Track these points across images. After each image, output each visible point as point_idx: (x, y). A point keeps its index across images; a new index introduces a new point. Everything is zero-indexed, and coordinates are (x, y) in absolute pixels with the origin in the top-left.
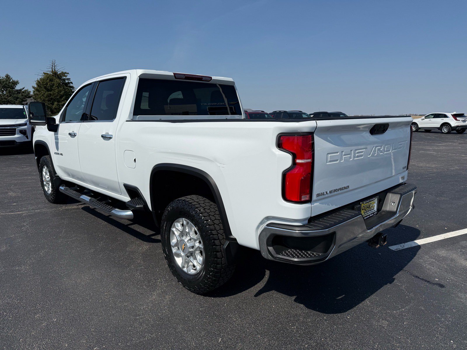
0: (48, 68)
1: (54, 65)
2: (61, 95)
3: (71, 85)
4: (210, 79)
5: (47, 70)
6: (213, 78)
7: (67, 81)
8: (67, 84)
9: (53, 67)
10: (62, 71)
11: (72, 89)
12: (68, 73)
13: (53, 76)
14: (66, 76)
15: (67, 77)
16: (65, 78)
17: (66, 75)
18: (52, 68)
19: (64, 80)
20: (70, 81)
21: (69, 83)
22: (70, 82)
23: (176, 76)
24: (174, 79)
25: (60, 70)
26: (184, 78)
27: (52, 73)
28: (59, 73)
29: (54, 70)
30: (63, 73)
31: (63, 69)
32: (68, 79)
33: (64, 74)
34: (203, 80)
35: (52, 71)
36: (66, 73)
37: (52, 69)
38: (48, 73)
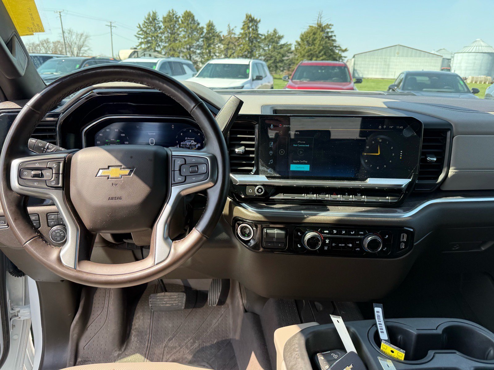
1: (320, 17)
3: (334, 38)
7: (330, 34)
8: (329, 38)
9: (319, 19)
10: (327, 23)
11: (333, 43)
12: (333, 25)
13: (318, 28)
15: (332, 30)
16: (329, 30)
17: (330, 27)
19: (328, 33)
20: (333, 34)
21: (331, 36)
27: (316, 26)
28: (323, 25)
32: (332, 32)
33: (328, 26)
35: (318, 23)
36: (330, 25)
37: (318, 21)
38: (314, 25)
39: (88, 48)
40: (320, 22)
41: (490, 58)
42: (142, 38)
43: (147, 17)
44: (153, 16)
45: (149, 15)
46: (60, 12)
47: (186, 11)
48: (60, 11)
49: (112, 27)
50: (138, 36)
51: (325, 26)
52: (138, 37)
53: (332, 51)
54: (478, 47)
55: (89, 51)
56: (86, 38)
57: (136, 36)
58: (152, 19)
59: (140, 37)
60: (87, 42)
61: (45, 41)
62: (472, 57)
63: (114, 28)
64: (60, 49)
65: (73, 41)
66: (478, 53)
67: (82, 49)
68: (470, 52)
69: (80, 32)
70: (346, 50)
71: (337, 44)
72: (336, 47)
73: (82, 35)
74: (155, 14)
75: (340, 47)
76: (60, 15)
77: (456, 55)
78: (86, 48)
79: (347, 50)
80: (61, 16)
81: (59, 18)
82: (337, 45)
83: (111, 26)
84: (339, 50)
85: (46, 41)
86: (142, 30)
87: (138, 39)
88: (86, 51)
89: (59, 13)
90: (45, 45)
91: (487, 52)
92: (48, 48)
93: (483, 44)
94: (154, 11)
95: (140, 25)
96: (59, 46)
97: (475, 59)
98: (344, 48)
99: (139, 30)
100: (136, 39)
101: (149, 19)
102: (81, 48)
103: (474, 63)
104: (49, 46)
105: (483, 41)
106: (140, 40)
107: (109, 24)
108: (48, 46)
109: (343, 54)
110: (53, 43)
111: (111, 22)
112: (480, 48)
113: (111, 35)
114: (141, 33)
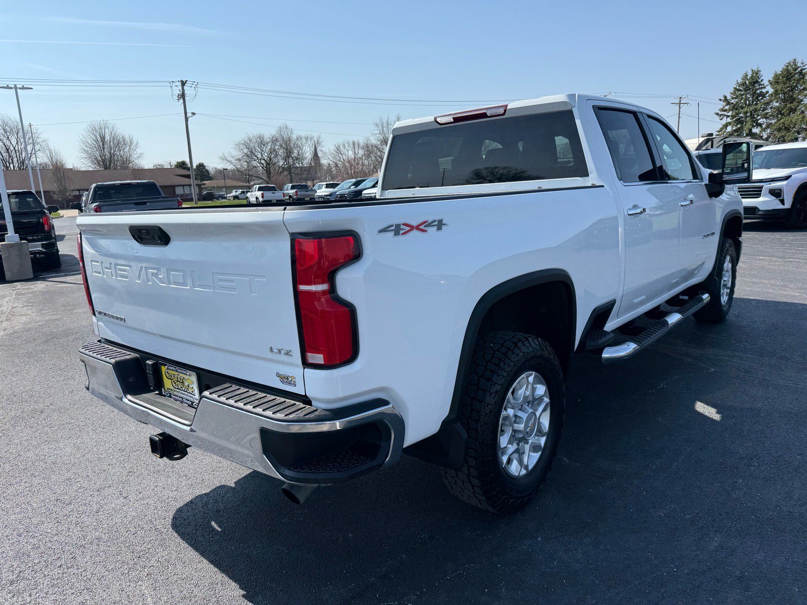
42: (728, 117)
43: (740, 81)
44: (752, 77)
45: (746, 76)
49: (681, 105)
50: (720, 113)
52: (721, 115)
57: (717, 114)
58: (751, 82)
63: (685, 105)
74: (757, 74)
86: (728, 103)
87: (722, 119)
94: (755, 69)
95: (724, 96)
99: (723, 104)
100: (717, 118)
101: (744, 84)
106: (725, 121)
107: (678, 101)
111: (682, 96)
113: (678, 117)
114: (727, 107)
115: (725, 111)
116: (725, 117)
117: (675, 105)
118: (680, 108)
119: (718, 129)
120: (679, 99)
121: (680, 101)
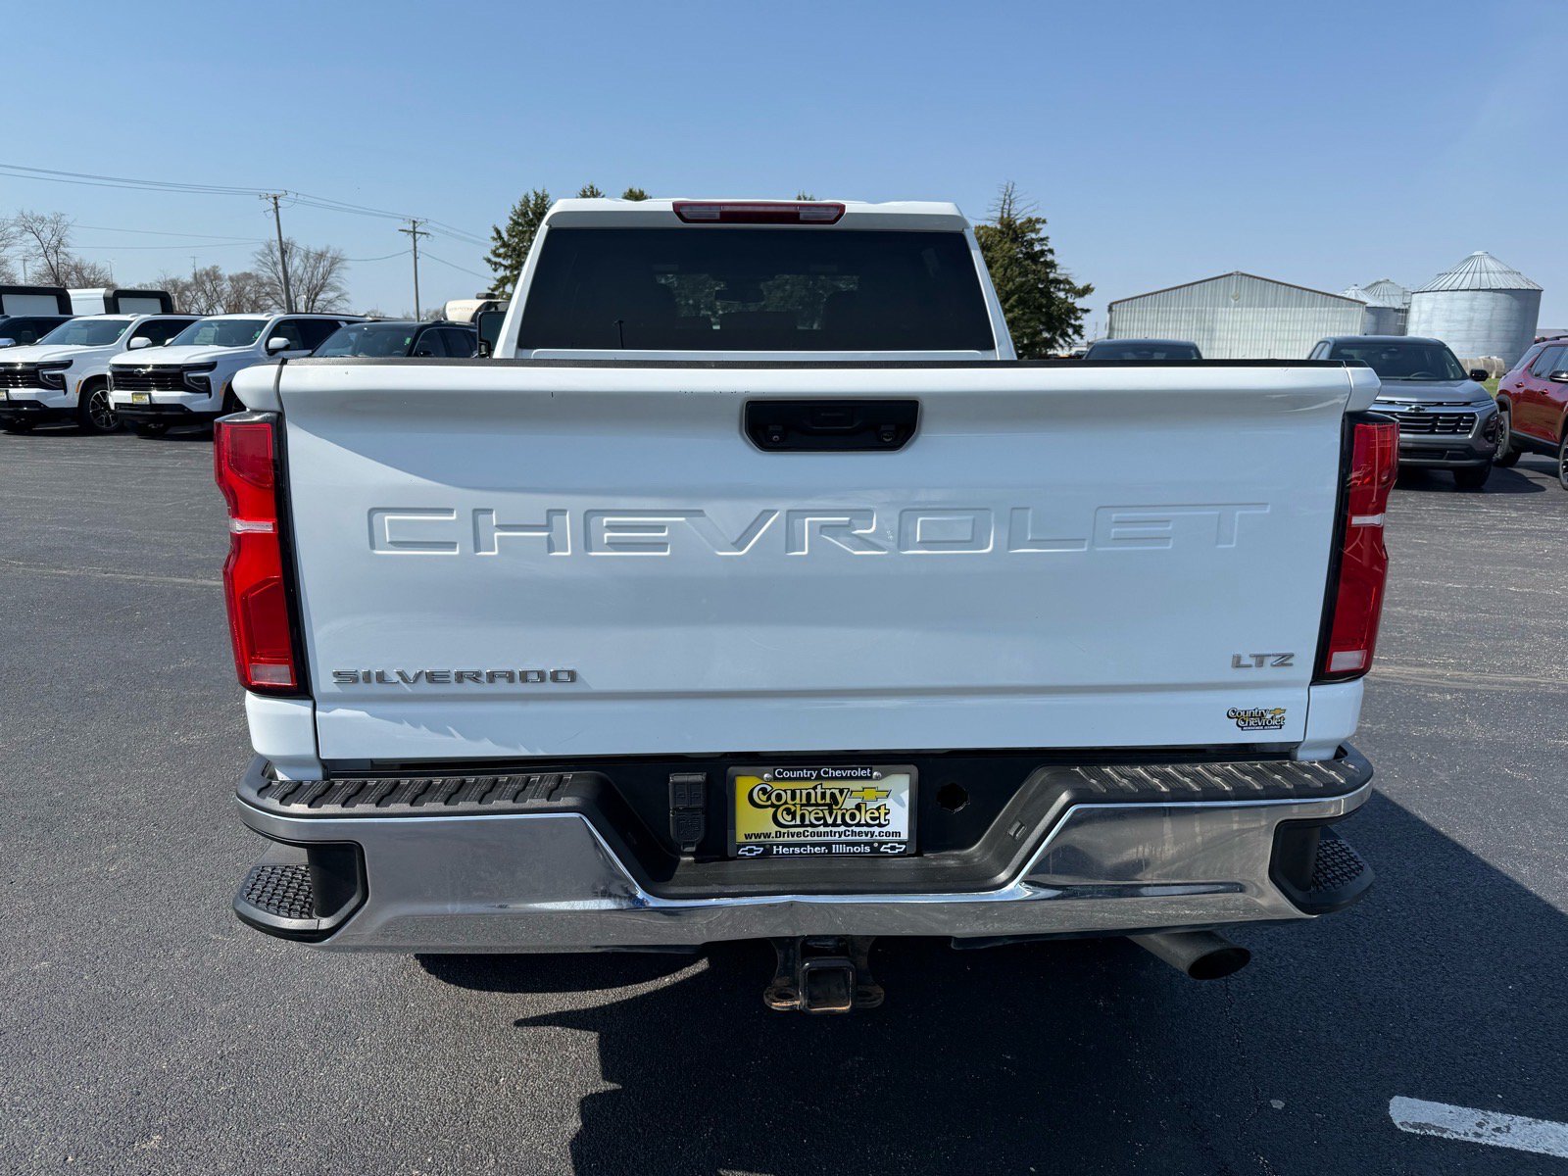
0: (991, 208)
1: (1008, 200)
2: (1007, 292)
3: (1049, 257)
4: (834, 213)
5: (987, 215)
6: (852, 207)
7: (1037, 248)
8: (1034, 257)
9: (1006, 207)
10: (1028, 215)
11: (1048, 270)
12: (1044, 222)
13: (1001, 232)
14: (1037, 231)
15: (1042, 235)
16: (1033, 236)
17: (1038, 226)
18: (1003, 208)
19: (1031, 243)
20: (1046, 245)
21: (1042, 253)
22: (1046, 248)
23: (683, 210)
24: (679, 224)
25: (1021, 214)
26: (718, 216)
27: (999, 227)
28: (1018, 222)
29: (1006, 216)
30: (1030, 221)
31: (1031, 208)
32: (1042, 240)
33: (1032, 224)
34: (801, 217)
35: (1002, 217)
36: (1038, 221)
37: (1002, 212)
38: (990, 224)
39: (336, 294)
40: (1009, 215)
41: (1515, 304)
42: (506, 267)
43: (518, 207)
44: (536, 205)
45: (527, 201)
46: (275, 198)
47: (631, 191)
48: (277, 193)
49: (417, 236)
50: (495, 260)
51: (1022, 223)
52: (496, 263)
53: (1046, 293)
54: (1477, 275)
55: (338, 302)
56: (332, 264)
57: (489, 261)
58: (534, 214)
59: (501, 265)
60: (334, 275)
61: (207, 274)
62: (1461, 301)
63: (424, 236)
64: (253, 296)
65: (295, 271)
66: (1479, 290)
67: (321, 296)
68: (1457, 290)
69: (317, 247)
70: (1087, 290)
71: (1061, 275)
72: (1057, 282)
73: (321, 256)
74: (543, 200)
75: (1070, 283)
76: (276, 204)
77: (1415, 296)
78: (331, 295)
79: (1092, 290)
80: (277, 208)
81: (272, 214)
82: (1062, 278)
83: (415, 233)
84: (1067, 291)
85: (211, 273)
87: (495, 270)
88: (330, 302)
89: (273, 200)
90: (208, 286)
91: (1504, 287)
92: (215, 295)
93: (1491, 264)
94: (540, 192)
95: (498, 232)
96: (248, 288)
97: (1472, 309)
98: (1080, 285)
99: (494, 244)
100: (489, 267)
101: (524, 214)
102: (317, 294)
103: (1471, 320)
104: (218, 289)
105: (1492, 258)
106: (501, 273)
107: (410, 227)
108: (215, 289)
109: (1080, 303)
110: (231, 279)
111: (414, 222)
112: (1484, 275)
113: (413, 257)
114: (502, 251)
115: (499, 256)
116: (502, 268)
117: (405, 233)
118: (415, 241)
119: (492, 287)
120: (412, 225)
121: (414, 228)
